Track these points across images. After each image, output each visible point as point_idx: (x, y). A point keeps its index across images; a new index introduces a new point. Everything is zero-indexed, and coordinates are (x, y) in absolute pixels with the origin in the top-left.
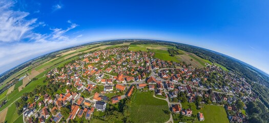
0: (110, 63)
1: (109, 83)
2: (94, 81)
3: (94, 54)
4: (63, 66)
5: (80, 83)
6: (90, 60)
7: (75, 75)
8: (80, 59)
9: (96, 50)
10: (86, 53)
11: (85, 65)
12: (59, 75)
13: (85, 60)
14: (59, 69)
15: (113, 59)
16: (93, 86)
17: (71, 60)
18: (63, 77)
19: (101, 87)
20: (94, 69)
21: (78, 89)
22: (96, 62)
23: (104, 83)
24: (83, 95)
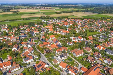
0: (83, 42)
1: (70, 72)
2: (50, 60)
3: (63, 21)
4: (17, 25)
5: (30, 55)
6: (55, 29)
7: (28, 42)
8: (41, 24)
9: (67, 17)
10: (52, 18)
11: (47, 34)
12: (7, 35)
13: (48, 26)
14: (11, 28)
15: (90, 37)
16: (46, 66)
17: (29, 21)
18: (12, 39)
19: (56, 73)
20: (56, 42)
21: (24, 62)
22: (64, 34)
23: (64, 69)
24: (26, 71)
